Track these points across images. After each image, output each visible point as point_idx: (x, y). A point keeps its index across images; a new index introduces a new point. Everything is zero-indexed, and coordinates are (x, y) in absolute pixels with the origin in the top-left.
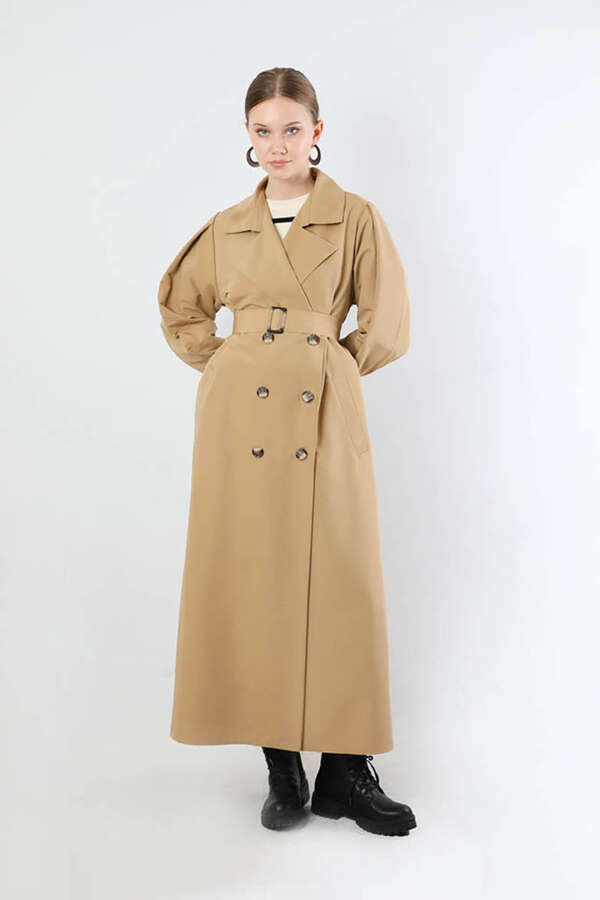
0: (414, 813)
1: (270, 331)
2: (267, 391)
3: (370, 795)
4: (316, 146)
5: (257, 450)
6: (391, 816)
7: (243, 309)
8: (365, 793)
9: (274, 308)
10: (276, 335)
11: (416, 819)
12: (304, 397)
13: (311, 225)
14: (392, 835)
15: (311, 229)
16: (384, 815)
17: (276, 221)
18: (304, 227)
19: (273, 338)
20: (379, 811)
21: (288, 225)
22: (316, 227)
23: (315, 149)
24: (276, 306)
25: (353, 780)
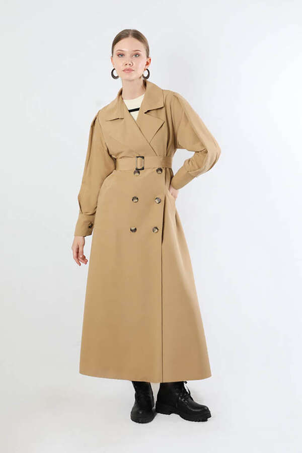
0: (210, 409)
1: (137, 169)
2: (137, 199)
3: (186, 402)
4: (147, 70)
5: (133, 228)
6: (198, 412)
7: (121, 158)
8: (184, 401)
9: (137, 157)
10: (140, 171)
11: (211, 413)
12: (156, 200)
13: (148, 111)
14: (199, 421)
15: (149, 113)
16: (194, 412)
17: (130, 111)
18: (145, 113)
19: (139, 173)
20: (192, 409)
21: (137, 112)
22: (151, 112)
23: (147, 71)
24: (138, 156)
25: (177, 394)
